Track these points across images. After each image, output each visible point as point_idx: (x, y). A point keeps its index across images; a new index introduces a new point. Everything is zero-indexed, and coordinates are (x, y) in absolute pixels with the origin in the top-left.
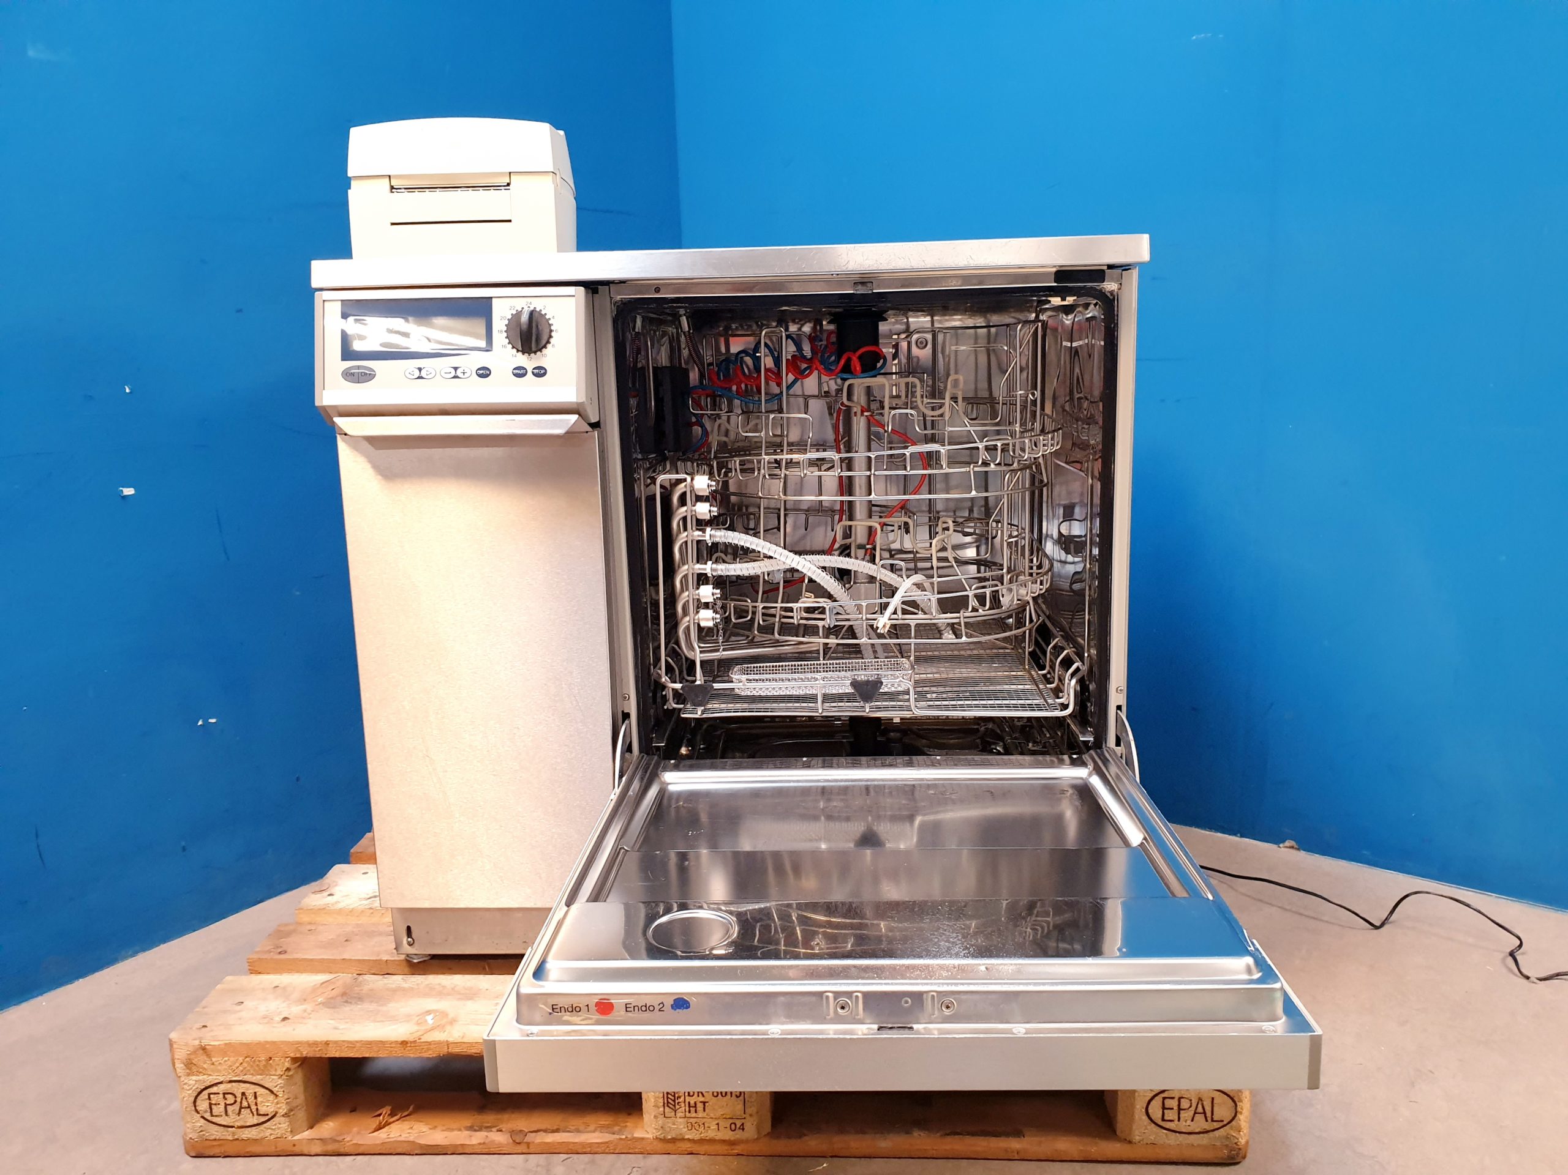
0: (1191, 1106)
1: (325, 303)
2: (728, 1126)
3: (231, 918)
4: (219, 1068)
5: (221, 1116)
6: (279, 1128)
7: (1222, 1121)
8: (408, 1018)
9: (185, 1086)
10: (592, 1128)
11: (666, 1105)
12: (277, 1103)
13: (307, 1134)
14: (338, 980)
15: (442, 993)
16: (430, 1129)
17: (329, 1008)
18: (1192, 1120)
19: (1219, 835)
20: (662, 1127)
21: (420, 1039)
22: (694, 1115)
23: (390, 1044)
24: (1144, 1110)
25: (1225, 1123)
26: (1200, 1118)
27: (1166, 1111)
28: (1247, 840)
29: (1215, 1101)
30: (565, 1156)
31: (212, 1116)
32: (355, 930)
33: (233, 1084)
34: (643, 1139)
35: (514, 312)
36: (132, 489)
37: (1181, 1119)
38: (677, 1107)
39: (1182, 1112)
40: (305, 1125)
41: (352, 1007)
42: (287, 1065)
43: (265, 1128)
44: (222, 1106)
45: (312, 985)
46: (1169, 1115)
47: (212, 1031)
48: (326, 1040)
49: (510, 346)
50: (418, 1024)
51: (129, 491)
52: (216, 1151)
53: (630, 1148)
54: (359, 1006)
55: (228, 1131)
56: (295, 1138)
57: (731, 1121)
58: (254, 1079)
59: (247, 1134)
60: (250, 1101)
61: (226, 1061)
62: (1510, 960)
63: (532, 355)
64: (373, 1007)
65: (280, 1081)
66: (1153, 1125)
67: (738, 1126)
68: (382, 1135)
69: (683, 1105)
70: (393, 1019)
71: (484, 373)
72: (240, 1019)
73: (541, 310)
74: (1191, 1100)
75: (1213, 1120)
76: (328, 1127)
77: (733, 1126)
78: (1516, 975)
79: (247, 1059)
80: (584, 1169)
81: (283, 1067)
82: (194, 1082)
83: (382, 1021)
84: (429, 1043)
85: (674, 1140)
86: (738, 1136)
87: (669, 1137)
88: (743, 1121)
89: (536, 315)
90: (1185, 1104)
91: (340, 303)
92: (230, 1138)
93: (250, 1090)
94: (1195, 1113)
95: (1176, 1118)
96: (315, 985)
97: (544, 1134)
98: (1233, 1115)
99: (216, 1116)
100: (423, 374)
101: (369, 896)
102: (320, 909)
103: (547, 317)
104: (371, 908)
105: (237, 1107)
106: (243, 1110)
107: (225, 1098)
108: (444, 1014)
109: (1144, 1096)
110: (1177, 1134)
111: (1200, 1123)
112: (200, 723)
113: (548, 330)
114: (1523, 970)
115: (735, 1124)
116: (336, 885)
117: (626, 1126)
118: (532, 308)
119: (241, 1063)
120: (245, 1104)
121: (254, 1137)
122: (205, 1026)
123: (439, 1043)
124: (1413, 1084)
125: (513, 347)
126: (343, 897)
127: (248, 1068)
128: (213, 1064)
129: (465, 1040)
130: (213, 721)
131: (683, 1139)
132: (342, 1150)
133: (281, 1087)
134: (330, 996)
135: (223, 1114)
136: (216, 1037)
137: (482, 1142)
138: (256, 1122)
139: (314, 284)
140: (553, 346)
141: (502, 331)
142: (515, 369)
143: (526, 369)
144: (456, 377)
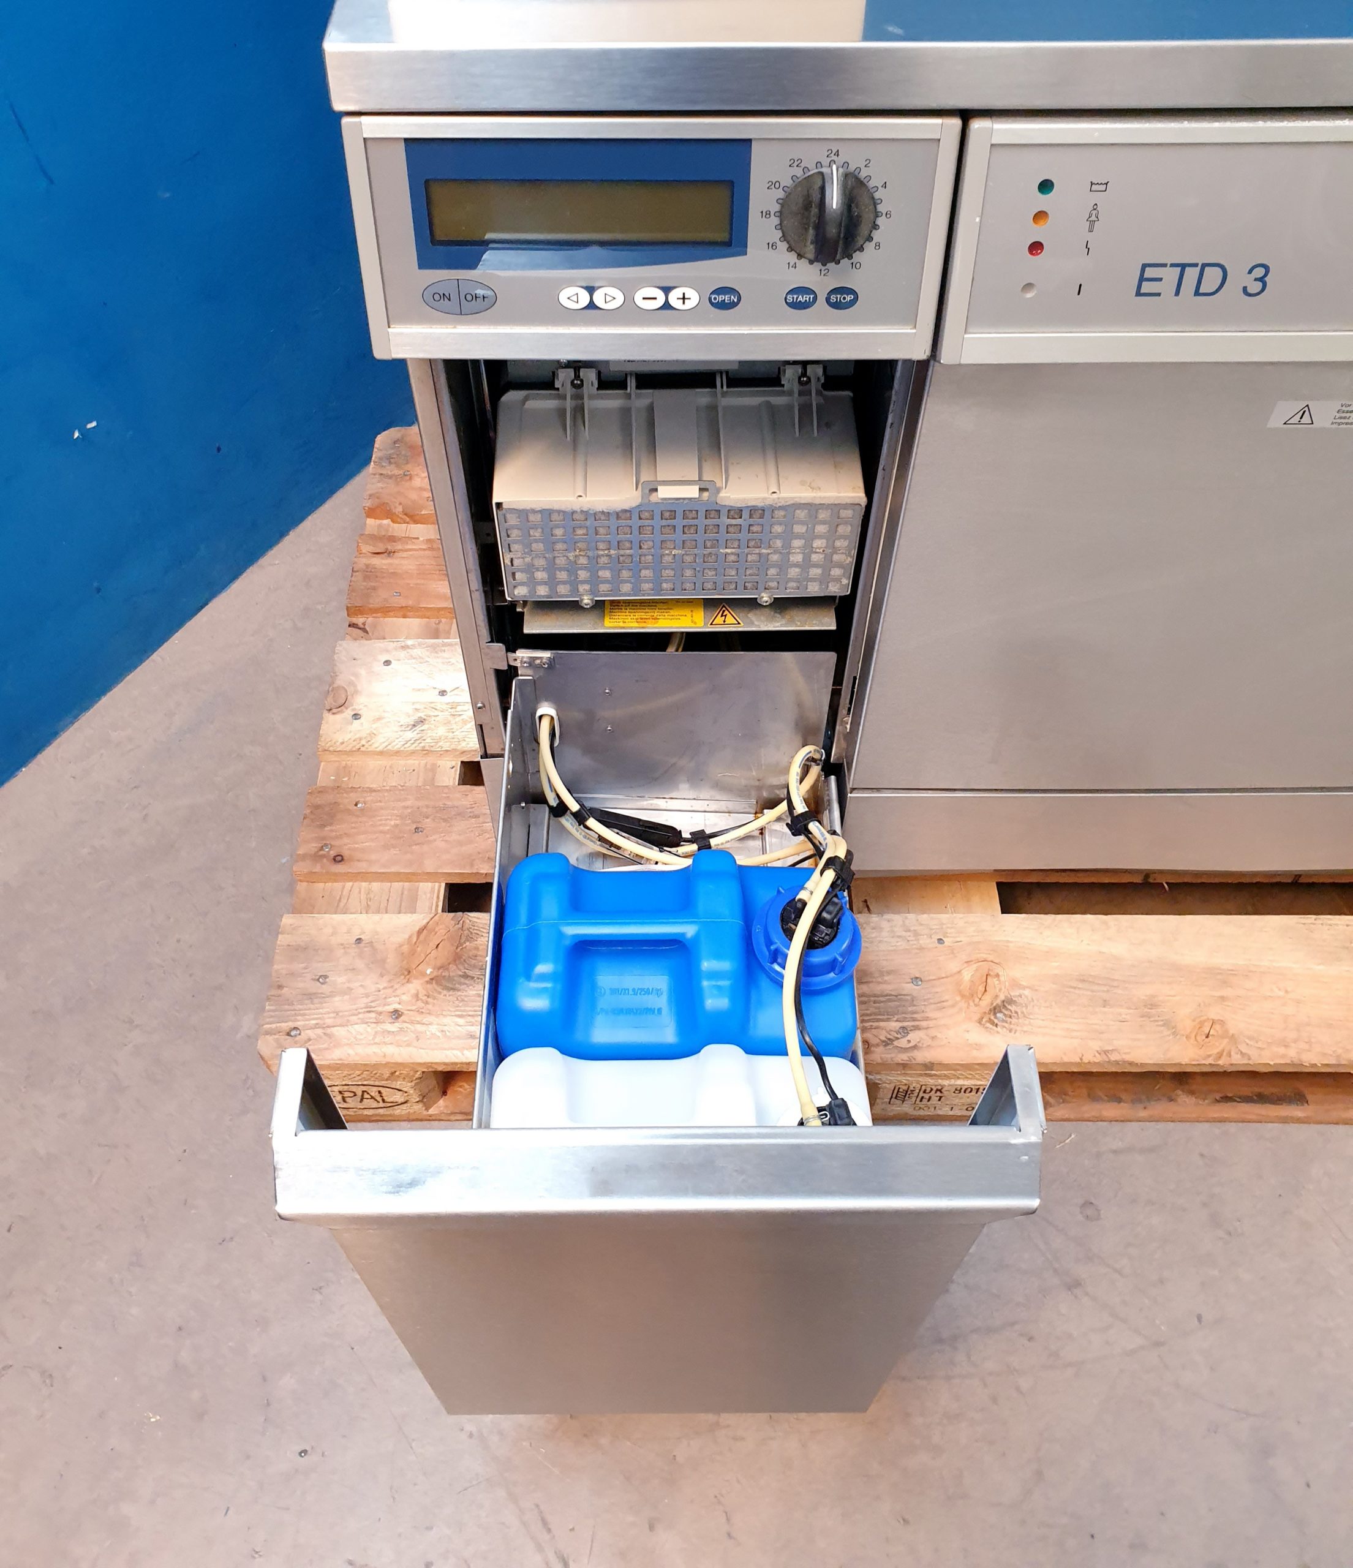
1: (368, 143)
6: (411, 1108)
12: (408, 1096)
14: (436, 924)
17: (444, 989)
33: (351, 1086)
42: (417, 1075)
44: (339, 1098)
45: (406, 935)
49: (788, 244)
56: (430, 1112)
59: (370, 1112)
60: (373, 1095)
63: (832, 265)
65: (409, 1084)
71: (726, 299)
72: (336, 1013)
79: (366, 1072)
81: (414, 1076)
91: (403, 144)
93: (373, 1089)
100: (599, 298)
101: (413, 720)
102: (353, 751)
104: (423, 749)
105: (357, 1098)
106: (365, 1100)
107: (341, 1094)
113: (873, 215)
116: (356, 692)
119: (360, 1074)
120: (367, 1096)
125: (792, 248)
126: (375, 721)
130: (94, 424)
133: (412, 1087)
134: (438, 963)
135: (341, 1102)
138: (384, 1106)
139: (339, 102)
140: (878, 245)
141: (768, 213)
142: (791, 292)
143: (814, 292)
144: (667, 306)
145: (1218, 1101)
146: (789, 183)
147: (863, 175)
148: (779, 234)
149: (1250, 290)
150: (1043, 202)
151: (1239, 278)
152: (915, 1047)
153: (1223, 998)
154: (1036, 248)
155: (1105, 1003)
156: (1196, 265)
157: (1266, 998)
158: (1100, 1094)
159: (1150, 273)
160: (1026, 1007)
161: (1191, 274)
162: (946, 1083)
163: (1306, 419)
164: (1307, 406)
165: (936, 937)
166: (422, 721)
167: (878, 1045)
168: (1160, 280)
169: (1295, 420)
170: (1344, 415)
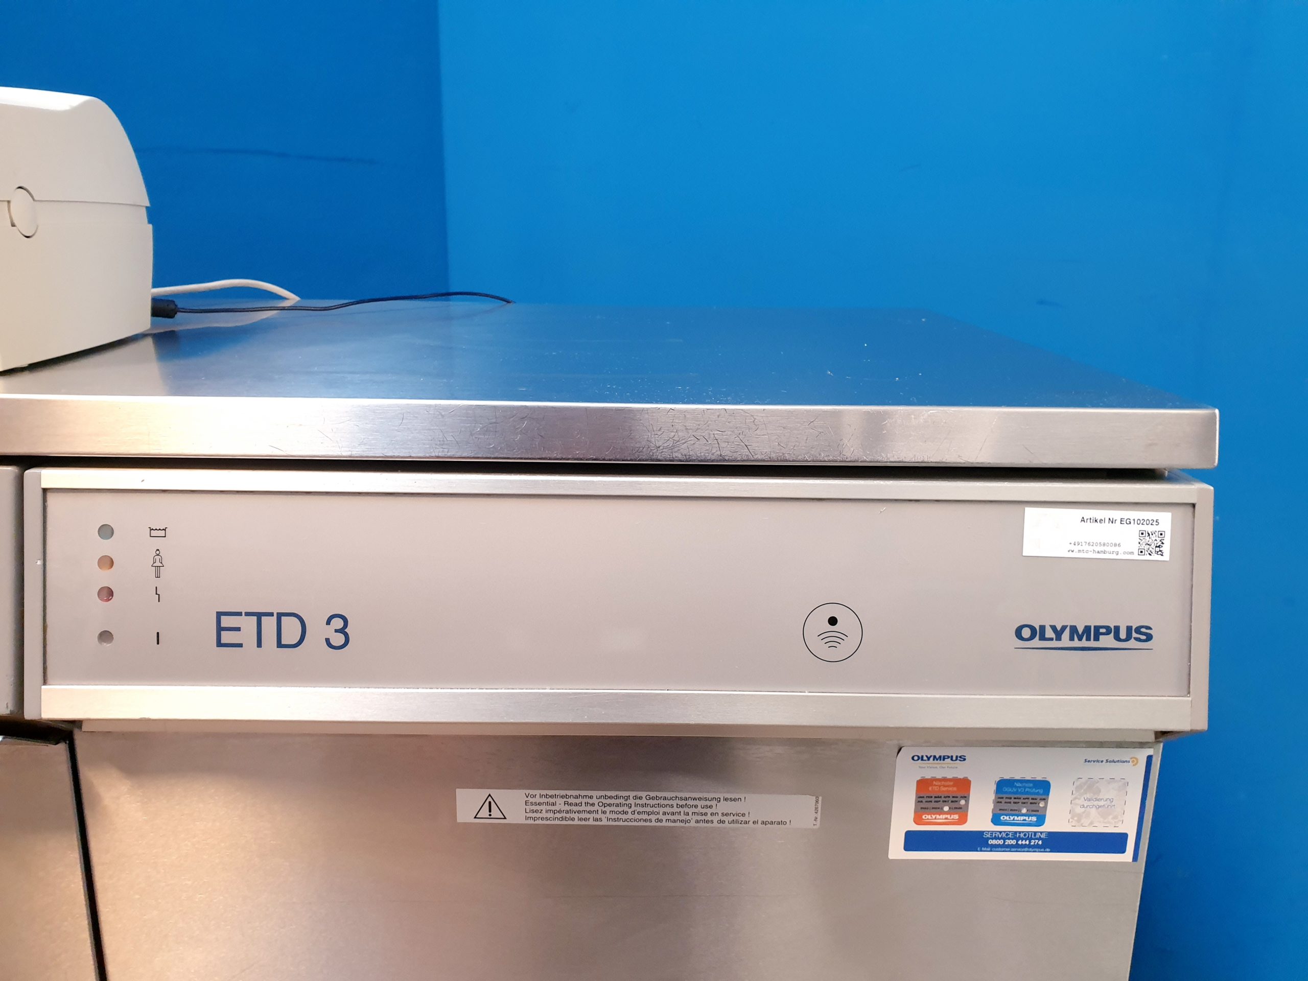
149: (334, 643)
150: (105, 546)
151: (318, 631)
154: (105, 593)
156: (271, 614)
159: (226, 622)
161: (269, 624)
163: (495, 813)
164: (490, 795)
168: (238, 629)
169: (485, 812)
170: (534, 808)
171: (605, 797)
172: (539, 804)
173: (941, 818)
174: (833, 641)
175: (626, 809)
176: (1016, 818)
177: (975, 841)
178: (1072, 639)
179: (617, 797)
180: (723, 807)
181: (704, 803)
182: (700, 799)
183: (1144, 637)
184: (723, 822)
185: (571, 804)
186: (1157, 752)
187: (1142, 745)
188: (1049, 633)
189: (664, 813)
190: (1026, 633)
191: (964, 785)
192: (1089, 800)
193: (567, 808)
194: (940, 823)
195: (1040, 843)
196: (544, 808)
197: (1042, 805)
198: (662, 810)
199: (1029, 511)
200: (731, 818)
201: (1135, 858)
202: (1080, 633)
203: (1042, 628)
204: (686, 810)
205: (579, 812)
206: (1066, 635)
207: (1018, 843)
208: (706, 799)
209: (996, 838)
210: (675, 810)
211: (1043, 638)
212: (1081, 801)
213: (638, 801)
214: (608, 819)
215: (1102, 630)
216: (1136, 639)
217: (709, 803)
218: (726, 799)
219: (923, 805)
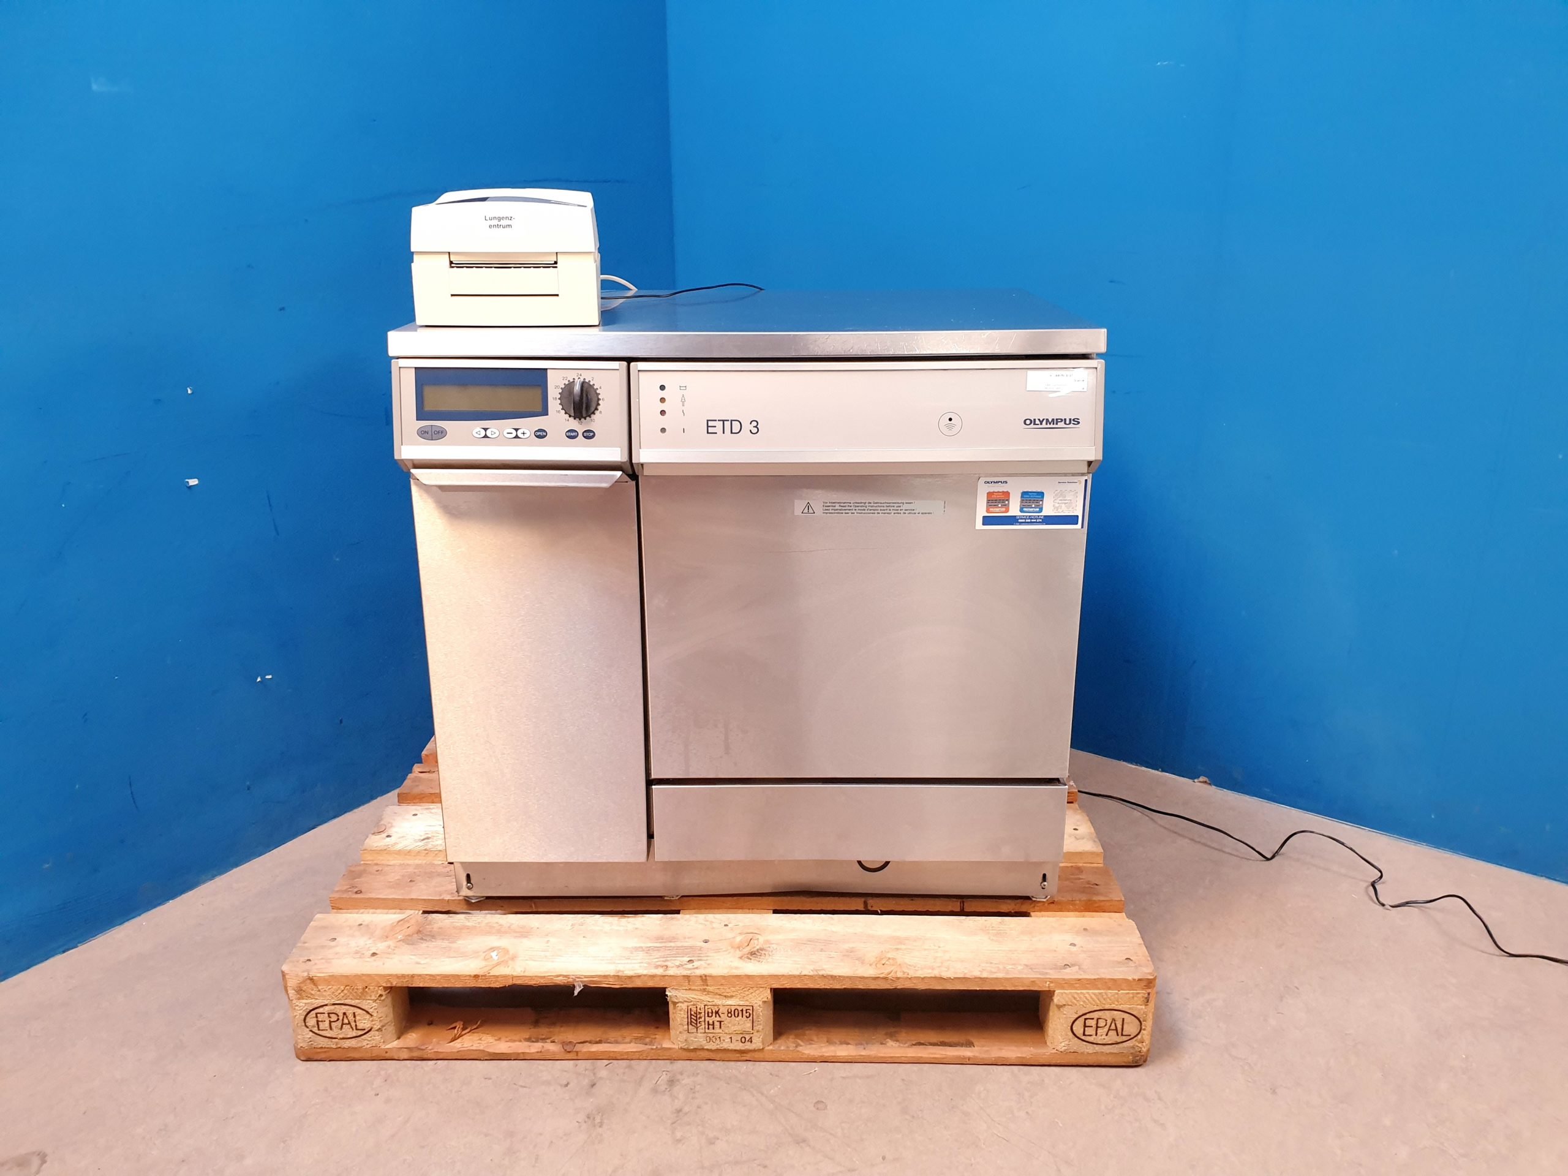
0: (1106, 1025)
1: (401, 369)
2: (740, 1039)
3: (289, 844)
4: (324, 993)
5: (327, 1030)
6: (373, 1040)
7: (1130, 1035)
8: (475, 954)
9: (297, 1008)
10: (627, 1040)
11: (689, 1024)
12: (372, 1021)
13: (396, 1044)
14: (411, 919)
15: (501, 932)
16: (496, 1040)
17: (408, 944)
18: (1107, 1035)
19: (1143, 768)
20: (686, 1040)
21: (489, 973)
22: (712, 1031)
23: (465, 977)
24: (1069, 1028)
25: (1132, 1037)
26: (1112, 1033)
27: (1086, 1029)
28: (1168, 774)
29: (1125, 1021)
30: (606, 1062)
31: (319, 1030)
32: (416, 871)
33: (336, 1006)
34: (670, 1049)
35: (567, 383)
36: (196, 480)
37: (1098, 1034)
38: (699, 1025)
39: (1099, 1029)
40: (395, 1037)
41: (428, 944)
42: (380, 992)
43: (362, 1039)
44: (327, 1024)
45: (390, 923)
46: (1088, 1031)
47: (316, 964)
48: (412, 973)
49: (563, 411)
50: (485, 959)
51: (193, 482)
52: (323, 1056)
53: (660, 1056)
54: (434, 943)
55: (332, 1042)
56: (387, 1047)
57: (742, 1036)
58: (353, 1002)
59: (347, 1044)
60: (350, 1019)
61: (330, 989)
62: (1371, 888)
63: (583, 420)
64: (445, 944)
65: (374, 1004)
66: (1076, 1039)
67: (747, 1040)
68: (457, 1045)
69: (703, 1023)
70: (464, 955)
71: (541, 434)
72: (337, 954)
73: (590, 381)
74: (1106, 1020)
75: (1122, 1035)
76: (412, 1038)
77: (743, 1040)
78: (1375, 903)
79: (347, 987)
80: (624, 1073)
81: (377, 994)
82: (303, 1005)
83: (455, 957)
84: (497, 977)
85: (695, 1050)
86: (746, 1047)
87: (692, 1048)
88: (752, 1035)
89: (586, 385)
90: (1101, 1023)
91: (414, 369)
92: (334, 1046)
93: (351, 1010)
94: (1109, 1030)
95: (1094, 1033)
96: (393, 923)
97: (590, 1045)
98: (1138, 1031)
99: (322, 1030)
100: (489, 433)
101: (422, 838)
102: (382, 850)
103: (595, 387)
104: (426, 850)
105: (339, 1023)
106: (344, 1026)
107: (329, 1017)
108: (506, 951)
109: (1070, 1017)
110: (1095, 1046)
111: (1113, 1037)
112: (259, 679)
113: (596, 399)
114: (1380, 899)
115: (745, 1038)
116: (392, 827)
117: (655, 1038)
118: (582, 380)
119: (343, 991)
120: (346, 1021)
121: (354, 1046)
122: (309, 960)
123: (505, 976)
124: (1281, 998)
125: (566, 413)
126: (400, 838)
127: (348, 994)
128: (319, 991)
129: (526, 974)
130: (270, 677)
131: (703, 1049)
132: (425, 1056)
133: (376, 1009)
134: (406, 934)
135: (328, 1028)
136: (319, 969)
137: (539, 1050)
138: (355, 1035)
139: (391, 353)
140: (601, 412)
141: (556, 398)
142: (568, 431)
143: (577, 432)
144: (517, 437)
145: (914, 1045)
146: (563, 386)
147: (591, 383)
148: (561, 407)
149: (753, 432)
150: (663, 394)
151: (747, 427)
152: (697, 968)
153: (897, 949)
154: (663, 413)
155: (822, 950)
156: (728, 420)
157: (925, 950)
158: (835, 1040)
159: (710, 424)
160: (772, 951)
161: (727, 424)
162: (719, 1001)
163: (811, 511)
164: (808, 502)
165: (723, 924)
166: (428, 838)
167: (673, 967)
168: (715, 427)
169: (806, 511)
170: (827, 508)
171: (856, 503)
172: (829, 506)
173: (997, 510)
174: (950, 427)
175: (864, 508)
176: (1030, 509)
177: (1012, 520)
178: (1047, 424)
179: (861, 503)
180: (905, 507)
181: (898, 505)
182: (895, 503)
183: (1076, 423)
184: (905, 513)
185: (842, 506)
186: (1089, 478)
187: (1083, 474)
188: (1038, 422)
189: (881, 510)
190: (1028, 422)
191: (1007, 494)
192: (1061, 500)
193: (840, 508)
194: (997, 512)
195: (1041, 520)
196: (831, 508)
197: (1041, 503)
198: (879, 508)
199: (1030, 372)
200: (909, 511)
201: (1082, 527)
202: (1050, 421)
203: (1035, 420)
204: (890, 508)
205: (845, 510)
206: (1045, 422)
207: (1032, 521)
208: (898, 503)
209: (1021, 519)
210: (885, 508)
211: (1035, 424)
212: (1057, 501)
213: (870, 505)
214: (857, 513)
215: (1059, 420)
216: (1073, 424)
217: (900, 505)
218: (906, 503)
219: (990, 504)
